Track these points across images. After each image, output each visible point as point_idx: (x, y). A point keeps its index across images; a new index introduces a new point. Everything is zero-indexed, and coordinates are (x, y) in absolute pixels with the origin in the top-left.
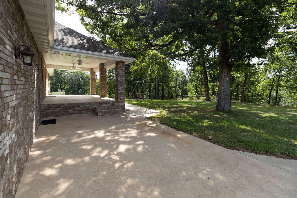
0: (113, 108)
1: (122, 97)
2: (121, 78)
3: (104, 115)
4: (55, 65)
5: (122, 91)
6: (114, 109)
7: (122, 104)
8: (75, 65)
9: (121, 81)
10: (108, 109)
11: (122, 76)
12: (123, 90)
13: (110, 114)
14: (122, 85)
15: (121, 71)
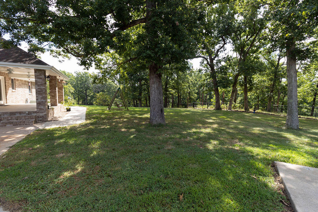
0: (23, 118)
1: (42, 107)
2: (39, 87)
3: (6, 126)
4: (16, 74)
5: (42, 101)
6: (25, 119)
7: (42, 114)
8: (30, 74)
9: (39, 90)
10: (17, 119)
11: (41, 85)
12: (42, 99)
13: (13, 125)
14: (41, 94)
15: (39, 79)
